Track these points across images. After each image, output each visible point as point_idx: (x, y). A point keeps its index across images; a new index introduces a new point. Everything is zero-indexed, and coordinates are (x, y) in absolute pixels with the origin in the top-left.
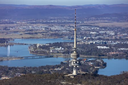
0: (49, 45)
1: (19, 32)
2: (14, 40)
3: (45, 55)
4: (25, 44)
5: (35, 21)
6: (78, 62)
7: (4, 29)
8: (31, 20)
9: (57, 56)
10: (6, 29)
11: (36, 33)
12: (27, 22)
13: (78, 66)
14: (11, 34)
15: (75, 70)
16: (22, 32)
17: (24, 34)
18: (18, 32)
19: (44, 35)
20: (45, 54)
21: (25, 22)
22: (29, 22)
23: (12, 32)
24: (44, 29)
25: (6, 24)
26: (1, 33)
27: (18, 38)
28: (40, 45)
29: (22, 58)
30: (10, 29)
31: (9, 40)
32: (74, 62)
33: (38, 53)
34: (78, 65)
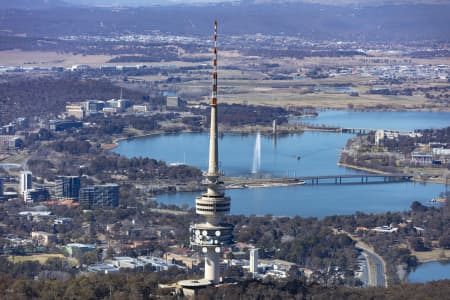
0: (419, 135)
1: (353, 86)
2: (317, 114)
3: (386, 173)
4: (345, 131)
5: (435, 46)
6: (218, 233)
7: (308, 75)
8: (419, 46)
9: (425, 179)
10: (316, 73)
11: (409, 92)
12: (404, 50)
13: (218, 250)
14: (321, 94)
15: (209, 264)
16: (366, 85)
17: (367, 93)
18: (349, 85)
19: (432, 97)
20: (385, 171)
21: (396, 49)
22: (410, 50)
23: (330, 85)
24: (443, 78)
25: (327, 58)
26: (291, 88)
27: (334, 109)
28: (385, 137)
29: (297, 180)
30: (327, 76)
31: (300, 114)
32: (205, 233)
33: (362, 166)
34: (219, 245)
